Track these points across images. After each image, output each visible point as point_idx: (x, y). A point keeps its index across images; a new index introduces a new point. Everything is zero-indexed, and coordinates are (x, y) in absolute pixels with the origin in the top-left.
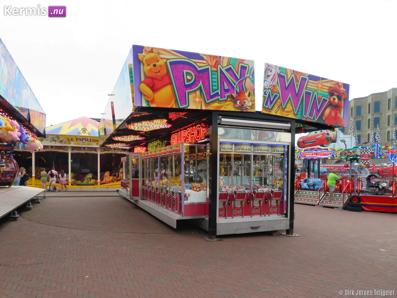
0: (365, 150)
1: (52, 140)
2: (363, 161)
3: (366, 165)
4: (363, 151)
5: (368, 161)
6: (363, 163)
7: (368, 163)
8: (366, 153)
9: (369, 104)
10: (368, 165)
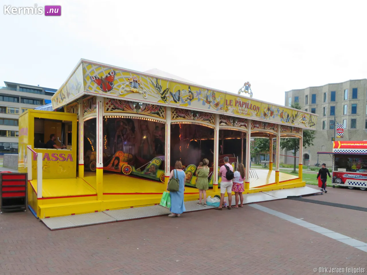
0: (340, 125)
1: (205, 99)
2: (338, 133)
3: (341, 136)
4: (339, 126)
5: (342, 134)
6: (338, 134)
7: (342, 135)
8: (341, 127)
9: (325, 94)
10: (342, 136)
